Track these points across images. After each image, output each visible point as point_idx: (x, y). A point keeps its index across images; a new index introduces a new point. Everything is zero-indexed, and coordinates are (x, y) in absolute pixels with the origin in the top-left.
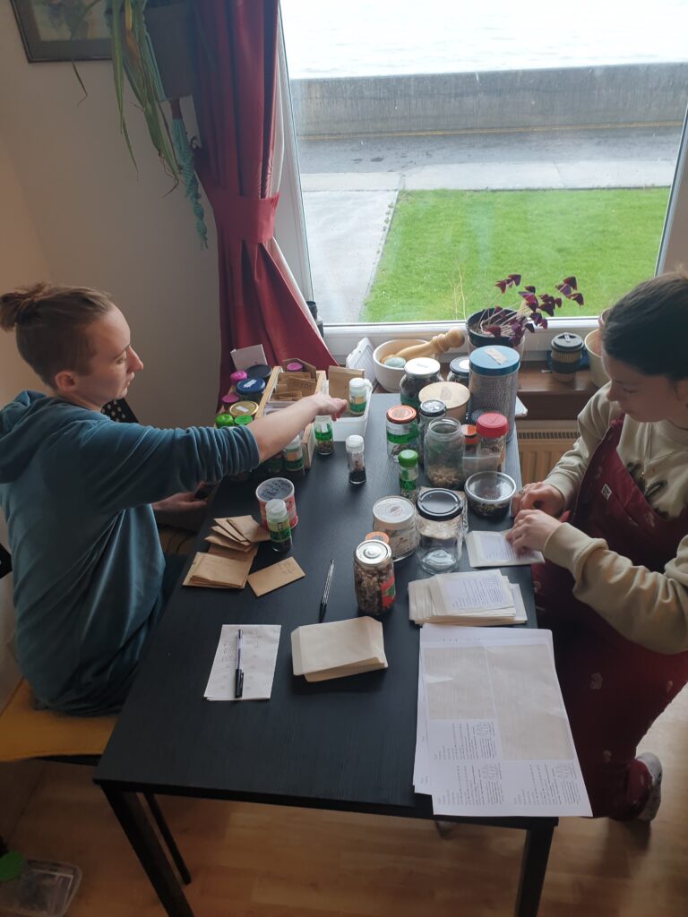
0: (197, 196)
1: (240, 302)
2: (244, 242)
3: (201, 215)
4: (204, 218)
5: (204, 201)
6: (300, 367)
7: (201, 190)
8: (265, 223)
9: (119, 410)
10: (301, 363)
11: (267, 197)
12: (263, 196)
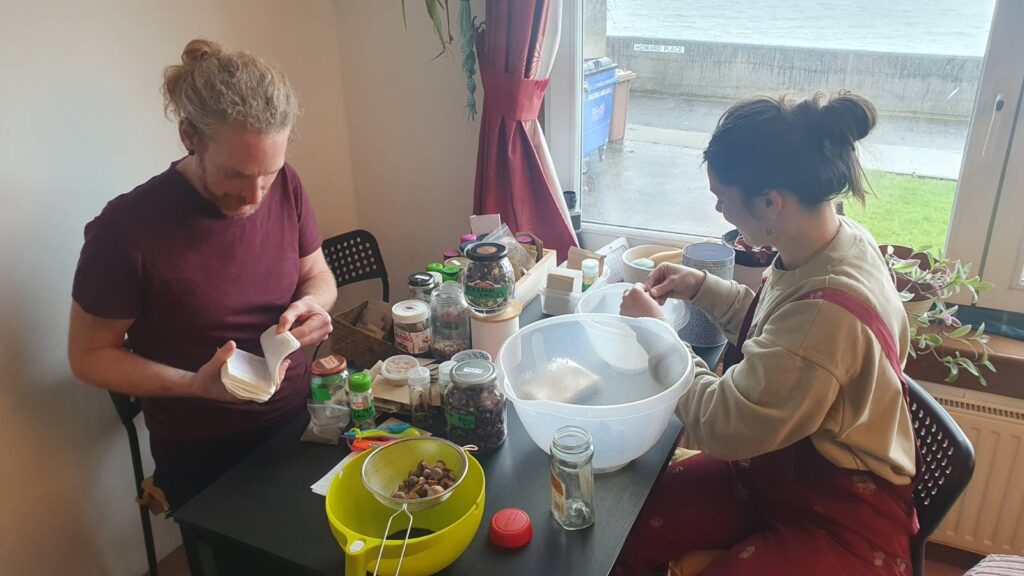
0: (472, 72)
1: (492, 173)
2: (503, 118)
3: (473, 90)
4: (476, 93)
5: (477, 78)
6: (529, 240)
7: (477, 66)
8: (526, 102)
9: (372, 260)
10: (531, 237)
11: (531, 78)
12: (527, 75)
